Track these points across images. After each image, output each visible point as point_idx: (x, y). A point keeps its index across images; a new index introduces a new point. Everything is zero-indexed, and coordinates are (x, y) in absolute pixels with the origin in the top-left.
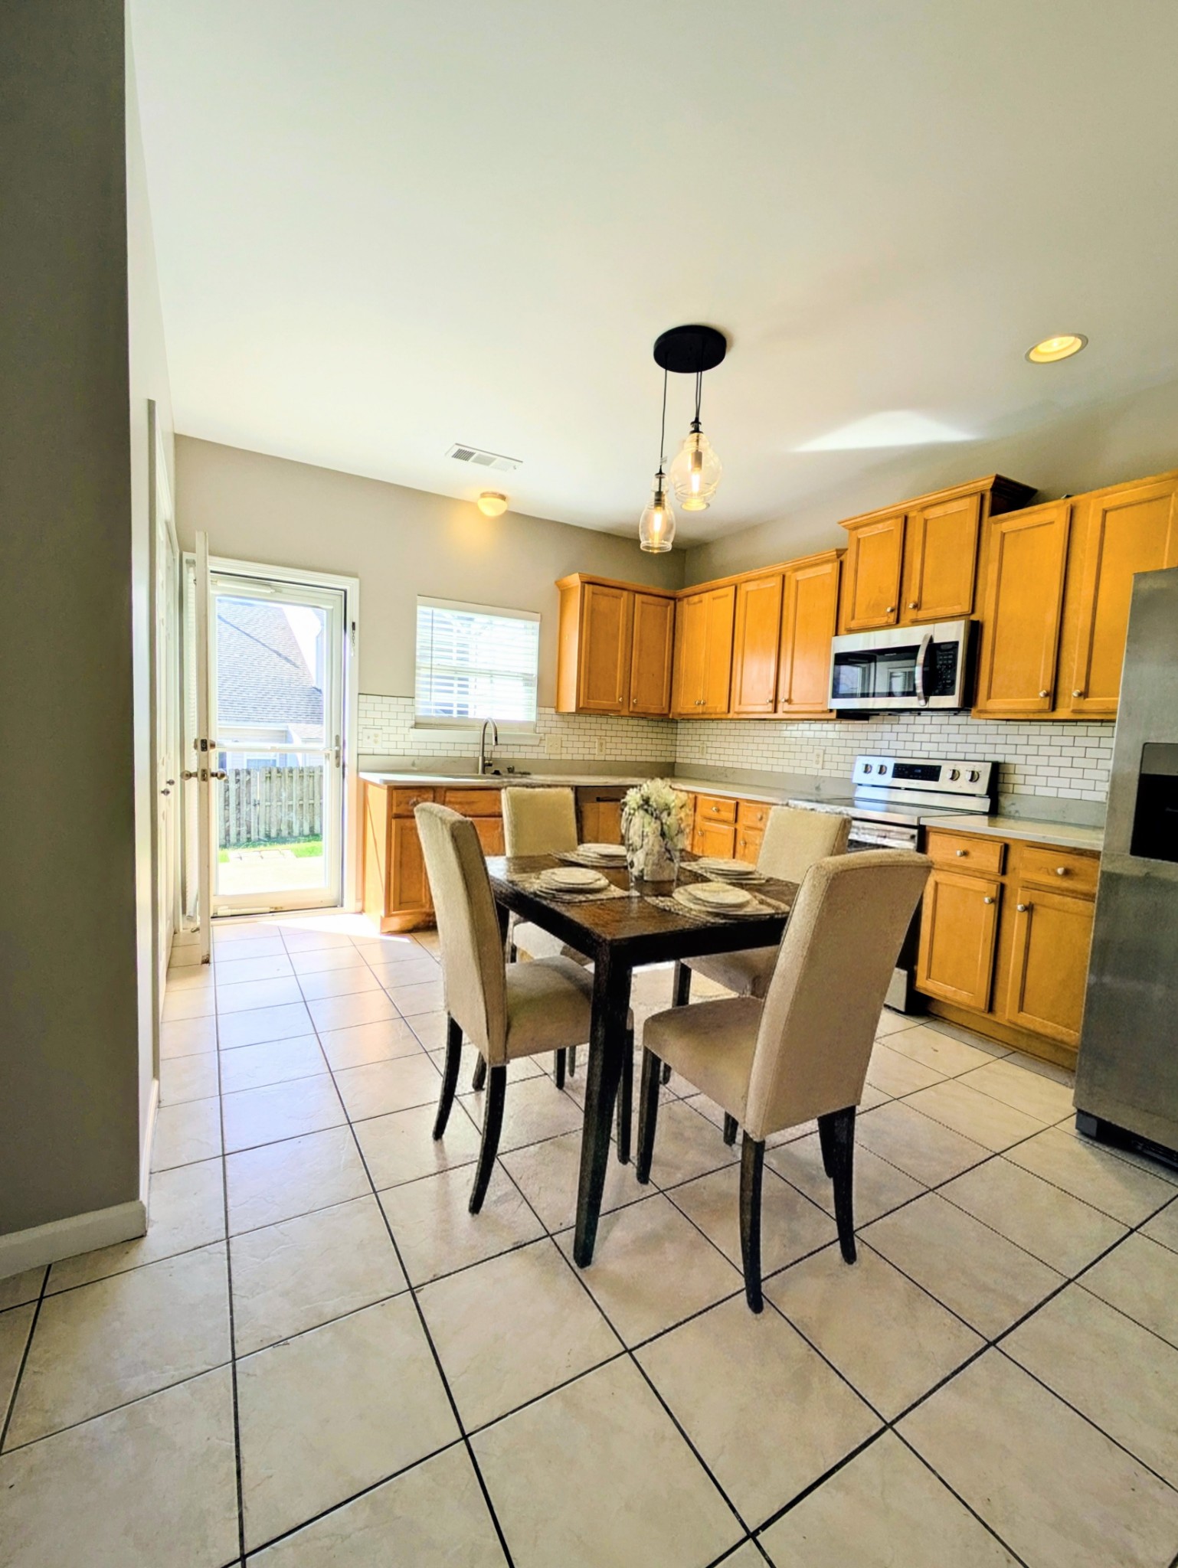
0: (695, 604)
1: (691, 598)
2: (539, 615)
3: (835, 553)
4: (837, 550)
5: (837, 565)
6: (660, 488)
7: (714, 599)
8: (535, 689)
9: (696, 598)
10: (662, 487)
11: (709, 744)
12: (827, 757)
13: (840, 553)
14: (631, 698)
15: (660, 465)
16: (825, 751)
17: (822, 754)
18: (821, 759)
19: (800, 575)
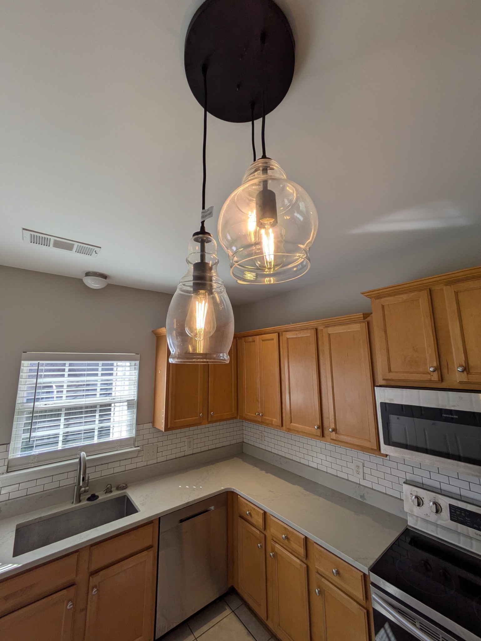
0: (250, 342)
1: (247, 338)
2: (139, 356)
3: (362, 316)
4: (364, 314)
5: (364, 325)
6: (203, 257)
7: (263, 340)
8: (135, 410)
9: (250, 339)
10: (207, 256)
11: (266, 434)
12: (367, 471)
13: (366, 316)
14: (209, 411)
15: (200, 221)
16: (363, 464)
17: (361, 467)
18: (361, 471)
19: (331, 330)
